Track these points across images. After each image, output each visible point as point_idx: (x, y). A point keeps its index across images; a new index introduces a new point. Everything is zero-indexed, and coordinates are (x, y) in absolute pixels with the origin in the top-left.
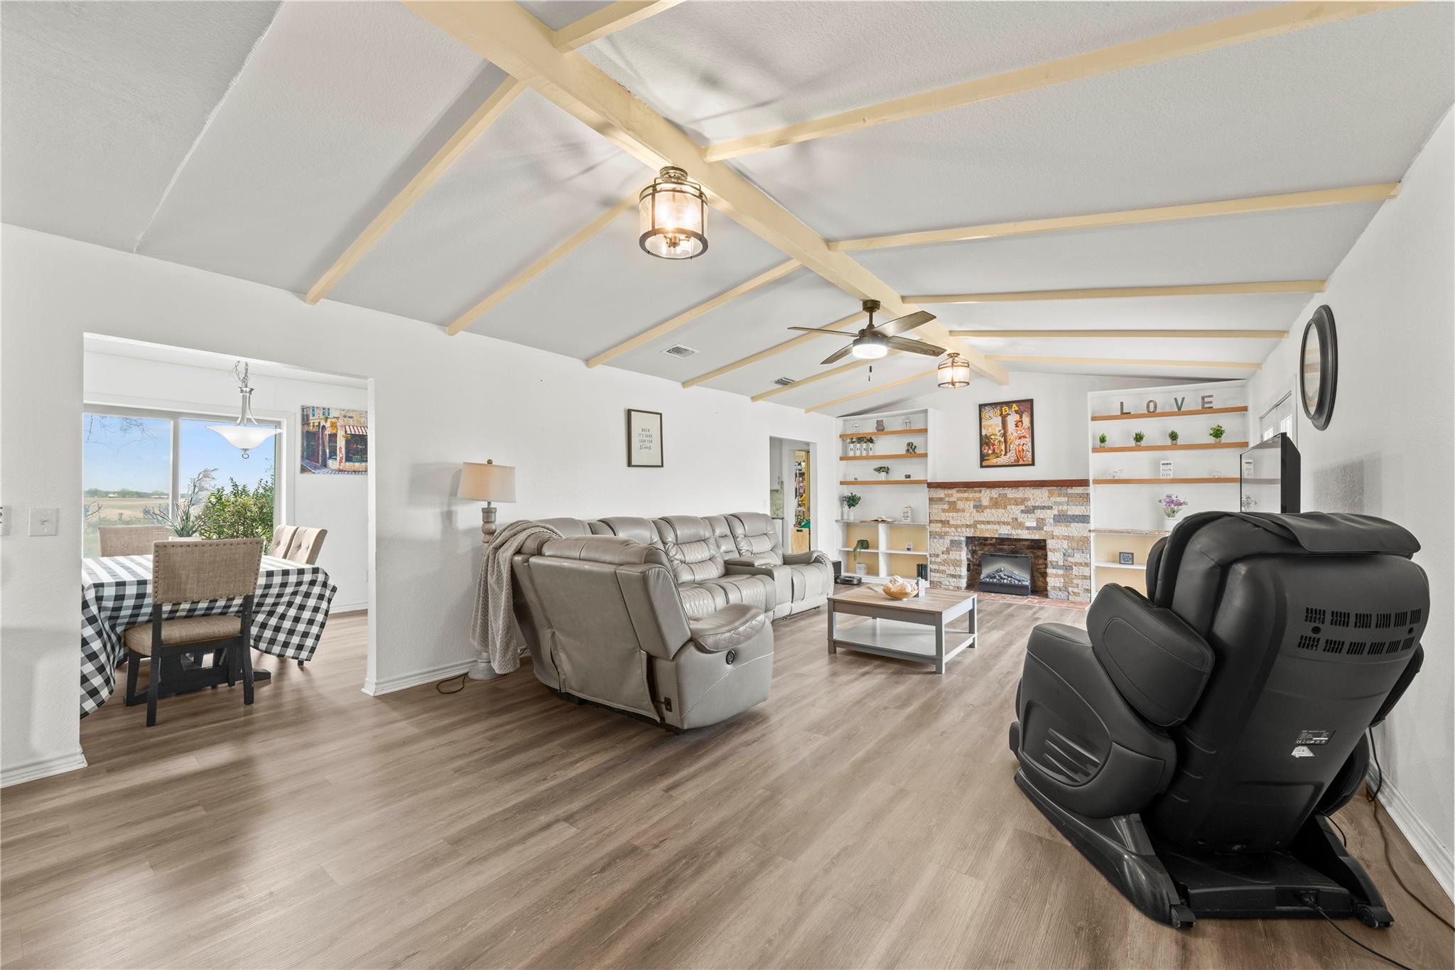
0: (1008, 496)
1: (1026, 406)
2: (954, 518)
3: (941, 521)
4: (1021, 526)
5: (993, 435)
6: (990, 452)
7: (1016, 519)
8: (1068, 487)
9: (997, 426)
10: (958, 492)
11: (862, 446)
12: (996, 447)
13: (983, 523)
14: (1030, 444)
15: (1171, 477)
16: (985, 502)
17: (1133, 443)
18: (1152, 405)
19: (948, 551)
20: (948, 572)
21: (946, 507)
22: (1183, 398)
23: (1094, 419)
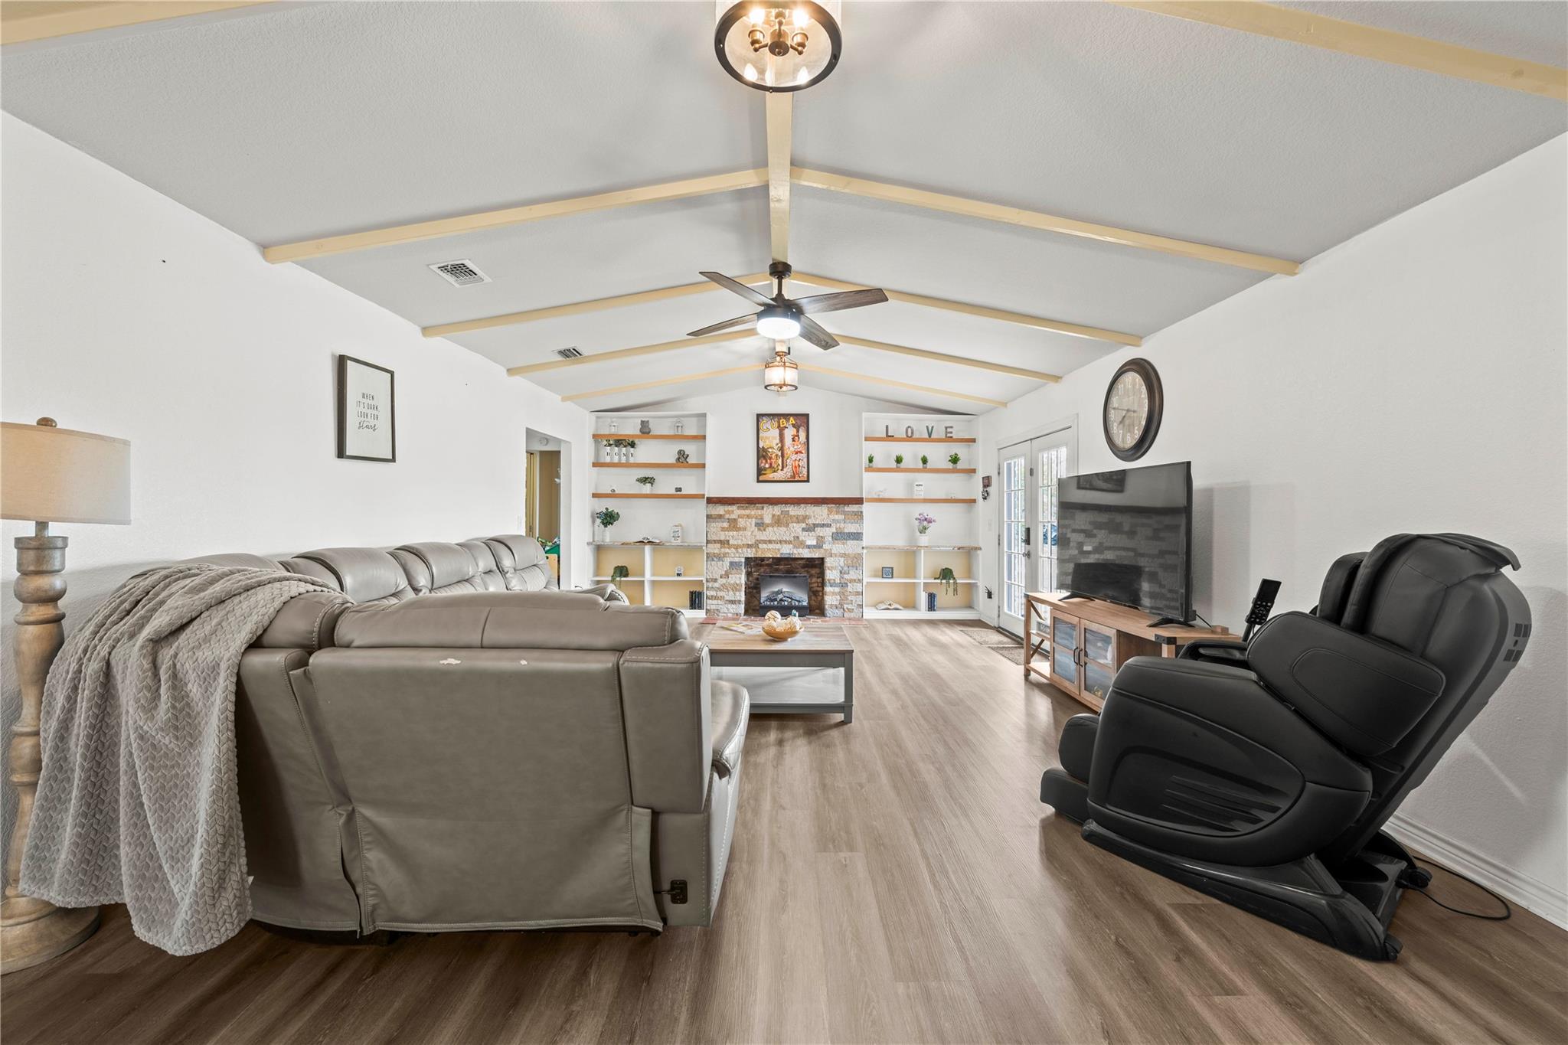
0: (791, 514)
1: (802, 420)
2: (733, 537)
3: (721, 542)
4: (802, 544)
5: (771, 448)
6: (767, 466)
7: (798, 537)
8: (845, 504)
9: (774, 438)
10: (738, 508)
11: (620, 451)
12: (773, 461)
13: (765, 542)
14: (805, 460)
15: (922, 497)
16: (768, 520)
17: (894, 465)
18: (909, 430)
19: (727, 575)
20: (727, 598)
21: (726, 525)
22: (933, 427)
23: (867, 439)
